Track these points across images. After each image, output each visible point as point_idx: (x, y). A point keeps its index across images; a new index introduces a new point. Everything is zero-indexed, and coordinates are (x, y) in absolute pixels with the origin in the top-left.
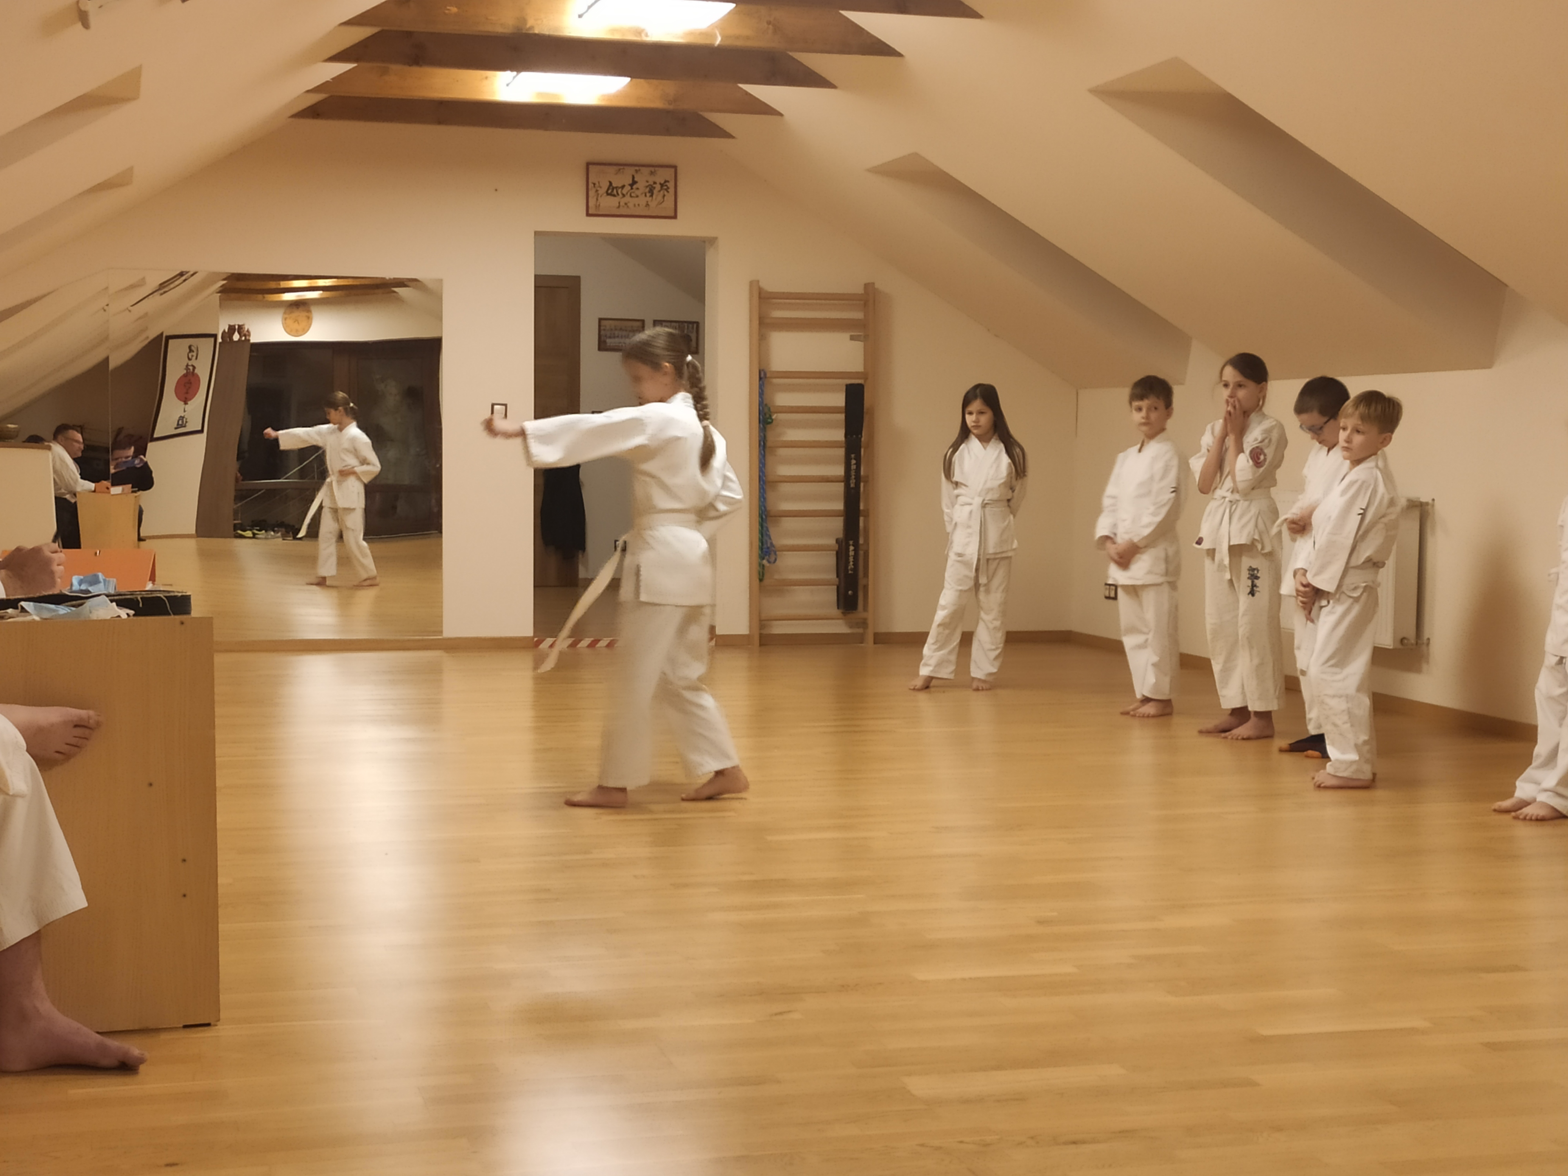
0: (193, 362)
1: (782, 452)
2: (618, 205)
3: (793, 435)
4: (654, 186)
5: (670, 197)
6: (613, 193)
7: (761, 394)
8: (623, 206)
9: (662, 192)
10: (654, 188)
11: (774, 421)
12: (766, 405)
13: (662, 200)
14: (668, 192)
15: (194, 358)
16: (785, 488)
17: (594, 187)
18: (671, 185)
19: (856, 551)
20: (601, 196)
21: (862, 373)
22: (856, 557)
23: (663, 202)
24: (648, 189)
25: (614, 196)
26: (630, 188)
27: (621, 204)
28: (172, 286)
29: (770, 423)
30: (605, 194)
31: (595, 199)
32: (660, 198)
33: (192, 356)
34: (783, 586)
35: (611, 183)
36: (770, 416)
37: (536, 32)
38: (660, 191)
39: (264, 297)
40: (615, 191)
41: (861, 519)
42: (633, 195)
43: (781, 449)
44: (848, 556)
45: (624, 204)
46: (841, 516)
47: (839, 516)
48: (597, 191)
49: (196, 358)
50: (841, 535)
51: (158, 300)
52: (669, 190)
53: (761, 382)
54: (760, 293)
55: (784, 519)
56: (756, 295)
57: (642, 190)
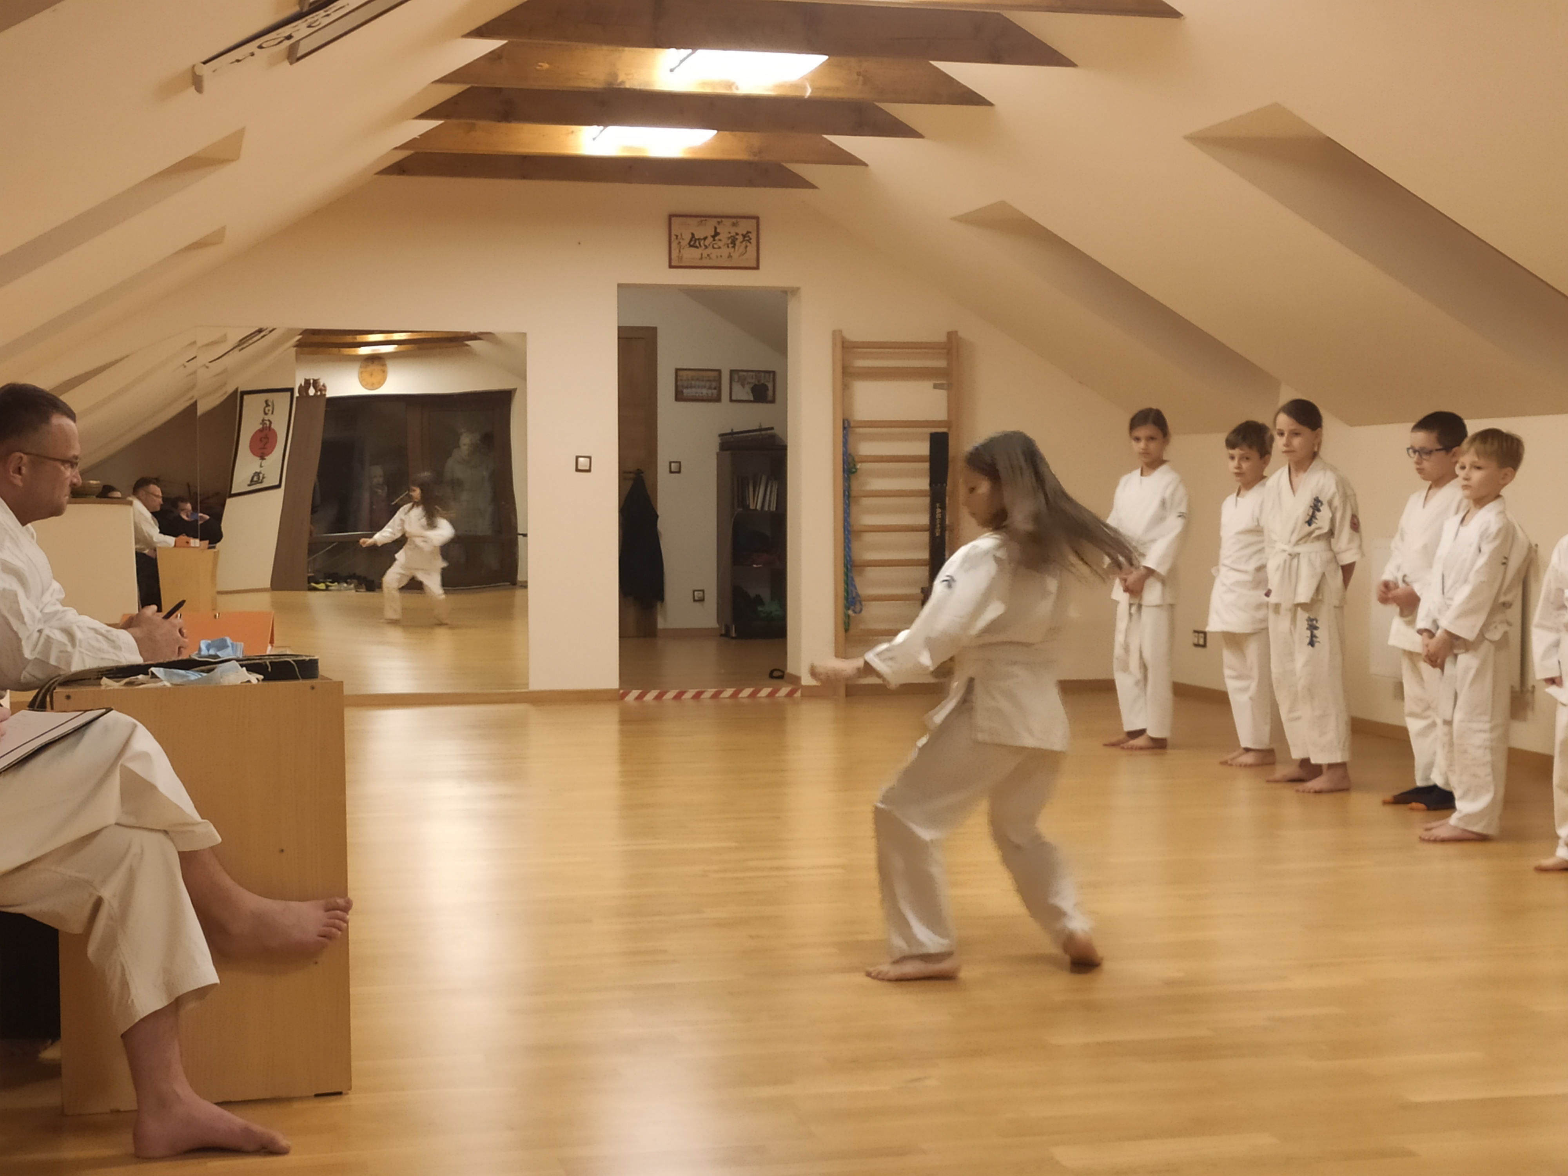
0: (269, 417)
1: (866, 502)
2: (700, 256)
3: (877, 484)
4: (737, 237)
5: (752, 248)
6: (695, 245)
7: (845, 443)
8: (706, 258)
9: (744, 243)
10: (737, 239)
11: (858, 471)
12: (850, 455)
13: (744, 252)
14: (750, 243)
15: (270, 412)
16: (869, 537)
17: (677, 238)
18: (753, 236)
20: (683, 249)
21: (946, 421)
23: (746, 252)
24: (729, 241)
25: (697, 247)
26: (712, 239)
27: (703, 256)
28: (251, 342)
29: (854, 473)
30: (688, 246)
31: (678, 251)
32: (742, 249)
33: (269, 410)
34: (865, 637)
35: (693, 235)
36: (855, 465)
37: (627, 86)
38: (742, 242)
39: (339, 351)
40: (697, 244)
42: (715, 246)
43: (865, 498)
45: (706, 256)
46: (926, 565)
47: (922, 565)
48: (679, 243)
49: (272, 413)
50: (924, 583)
51: (236, 355)
52: (751, 241)
53: (845, 432)
54: (843, 343)
55: (869, 568)
56: (839, 345)
57: (725, 241)
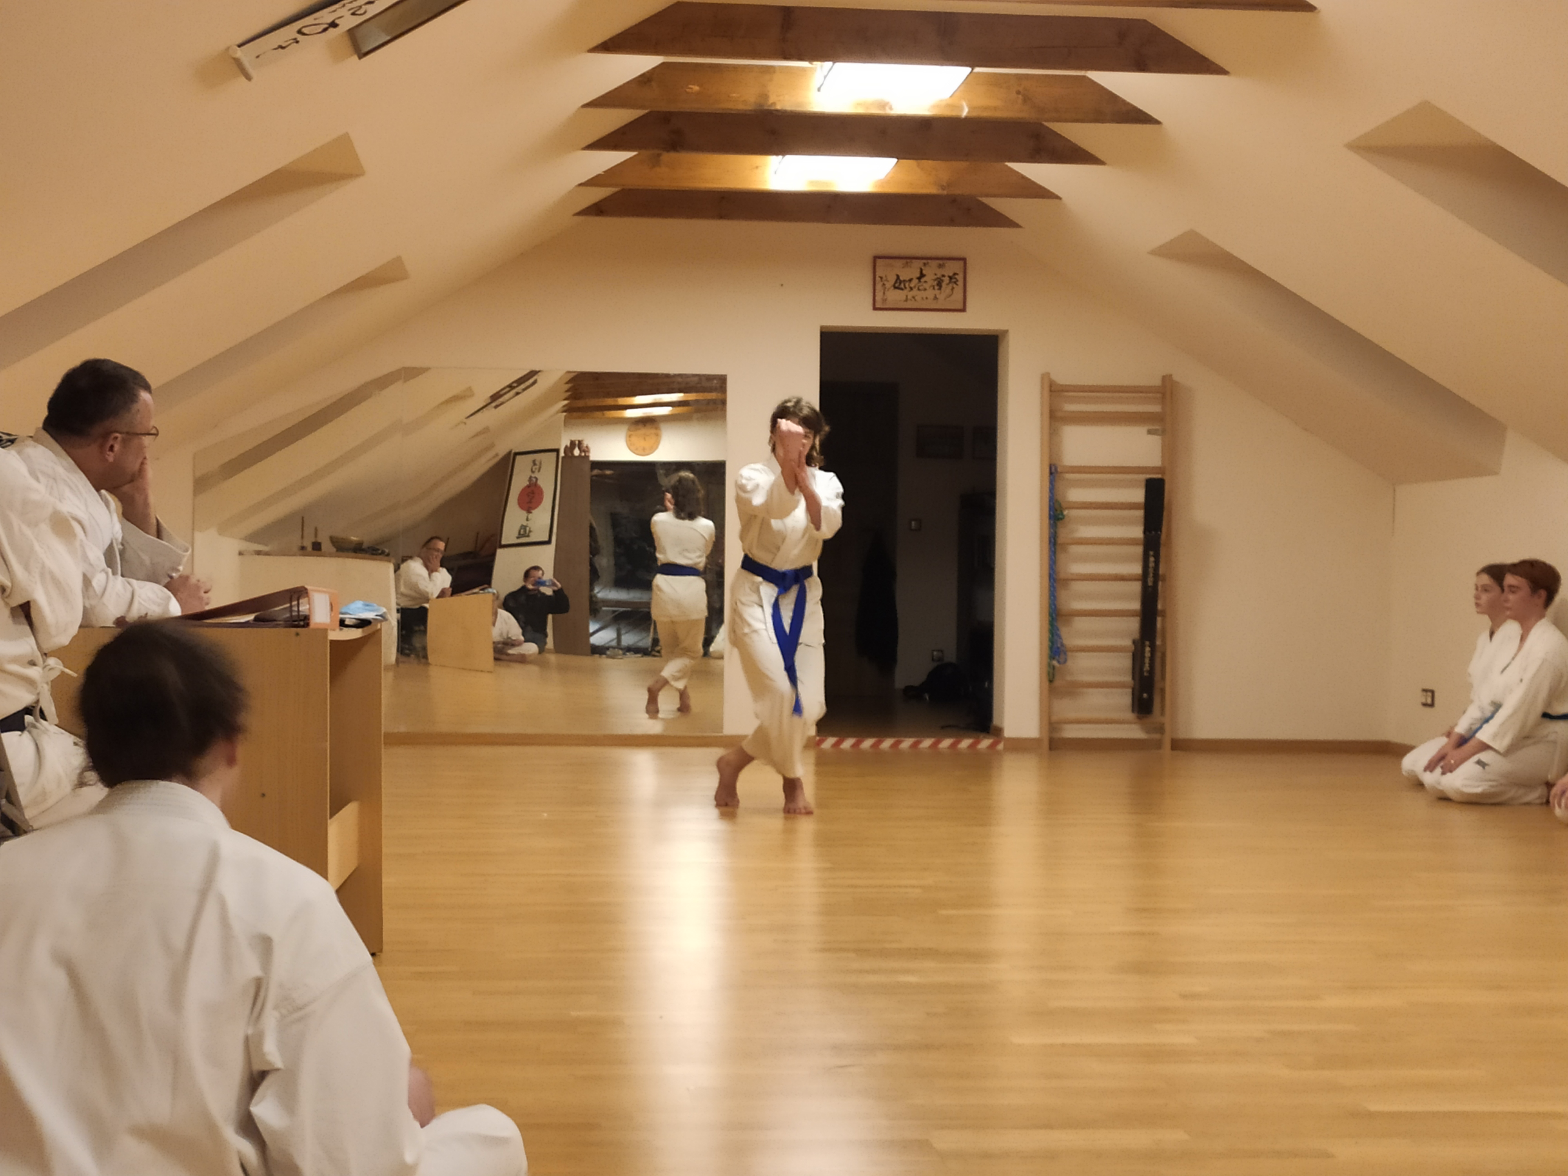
0: (536, 474)
1: (1075, 549)
2: (905, 298)
3: (1087, 531)
4: (943, 278)
5: (959, 289)
6: (900, 287)
7: (1052, 489)
8: (911, 300)
9: (951, 285)
10: (943, 281)
11: (1066, 518)
12: (1057, 501)
14: (957, 285)
15: (538, 470)
16: (1079, 586)
17: (882, 281)
18: (960, 277)
19: (1153, 652)
20: (888, 290)
21: (1160, 468)
22: (1152, 659)
23: (952, 294)
24: (936, 282)
25: (902, 289)
26: (917, 281)
27: (908, 298)
29: (1061, 519)
30: (893, 288)
31: (882, 293)
32: (948, 291)
33: (536, 469)
34: (1074, 689)
35: (898, 276)
36: (1062, 514)
37: (780, 108)
38: (948, 284)
40: (902, 286)
41: (1159, 619)
42: (920, 288)
43: (1073, 546)
44: (1143, 657)
45: (911, 298)
46: (1137, 616)
47: (1133, 616)
48: (884, 284)
49: (540, 471)
50: (1136, 635)
52: (958, 283)
53: (1052, 477)
54: (1052, 386)
55: (1076, 618)
56: (1047, 389)
57: (930, 283)
